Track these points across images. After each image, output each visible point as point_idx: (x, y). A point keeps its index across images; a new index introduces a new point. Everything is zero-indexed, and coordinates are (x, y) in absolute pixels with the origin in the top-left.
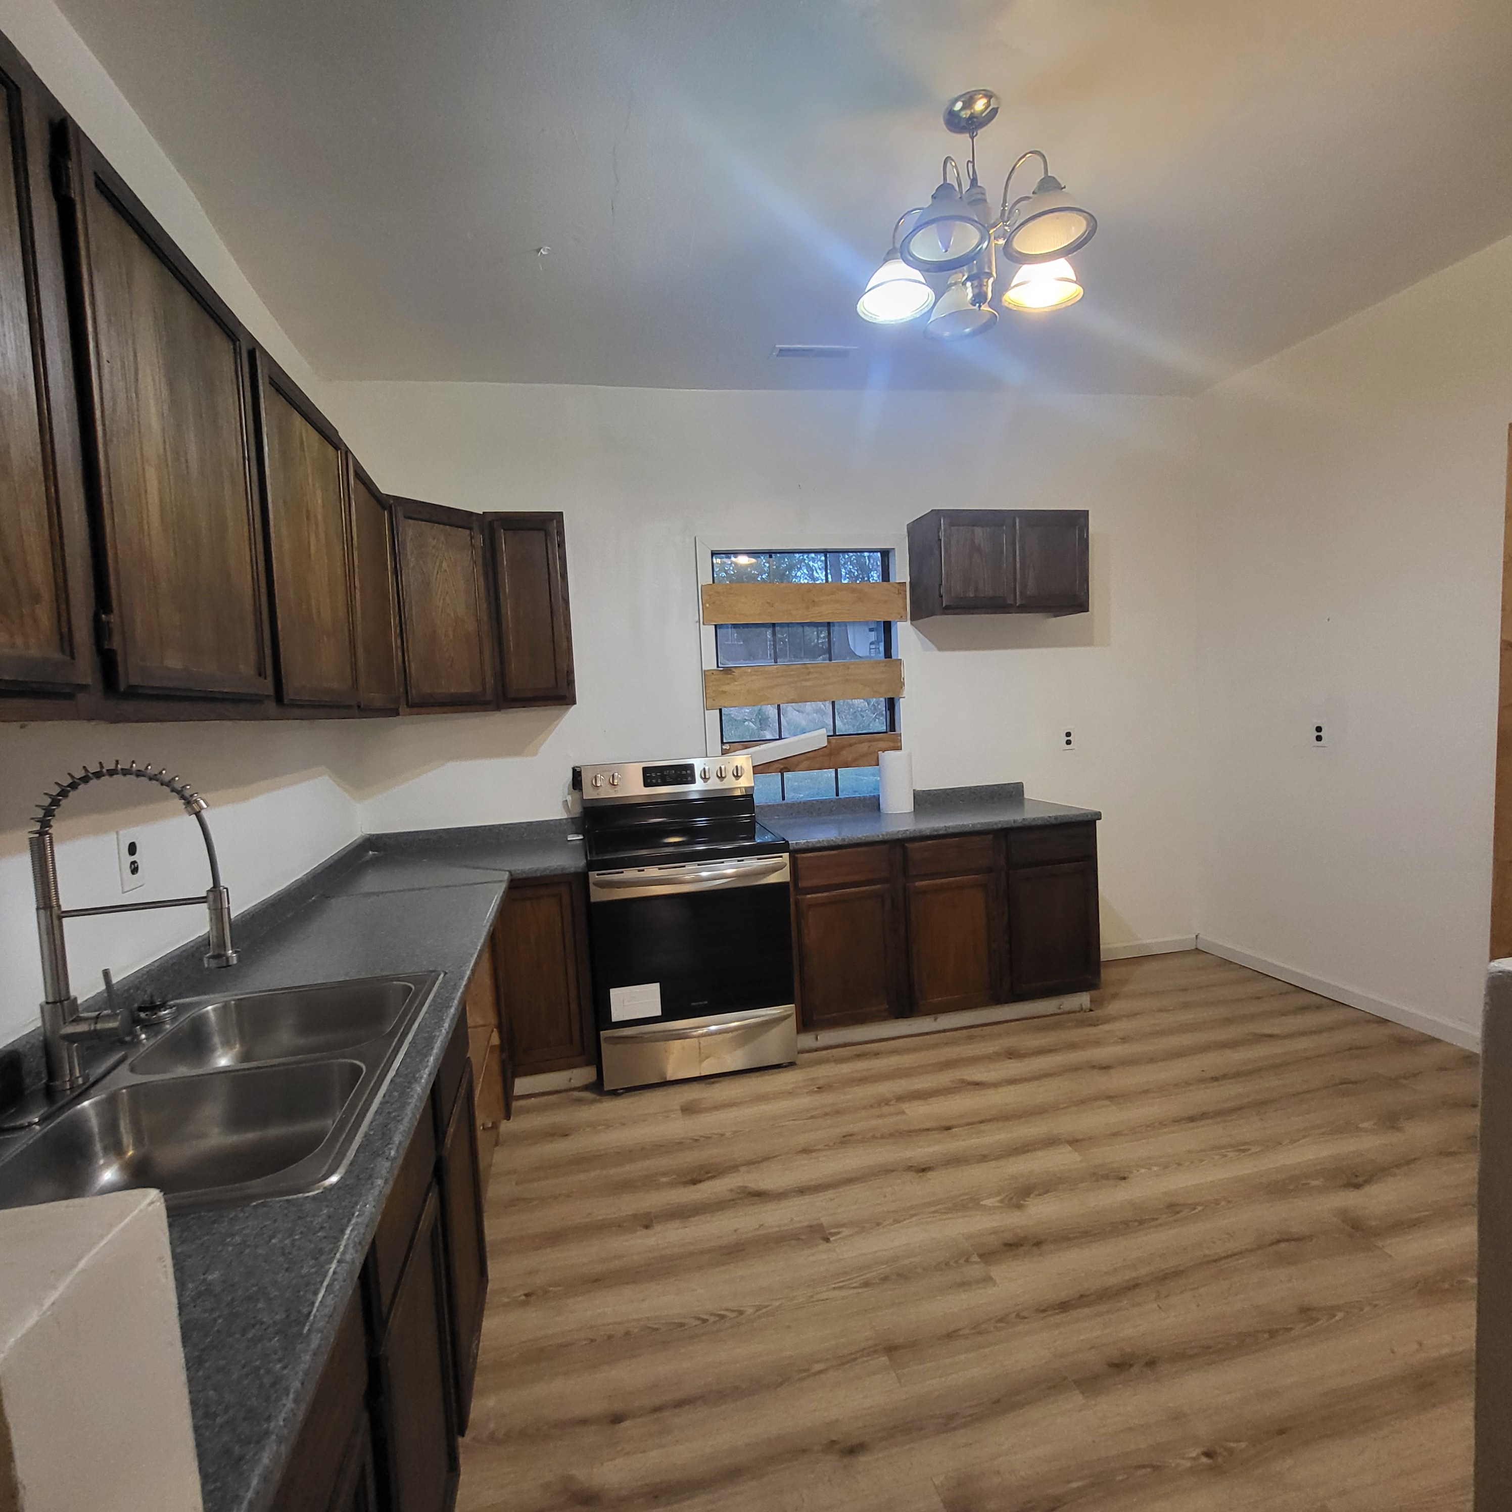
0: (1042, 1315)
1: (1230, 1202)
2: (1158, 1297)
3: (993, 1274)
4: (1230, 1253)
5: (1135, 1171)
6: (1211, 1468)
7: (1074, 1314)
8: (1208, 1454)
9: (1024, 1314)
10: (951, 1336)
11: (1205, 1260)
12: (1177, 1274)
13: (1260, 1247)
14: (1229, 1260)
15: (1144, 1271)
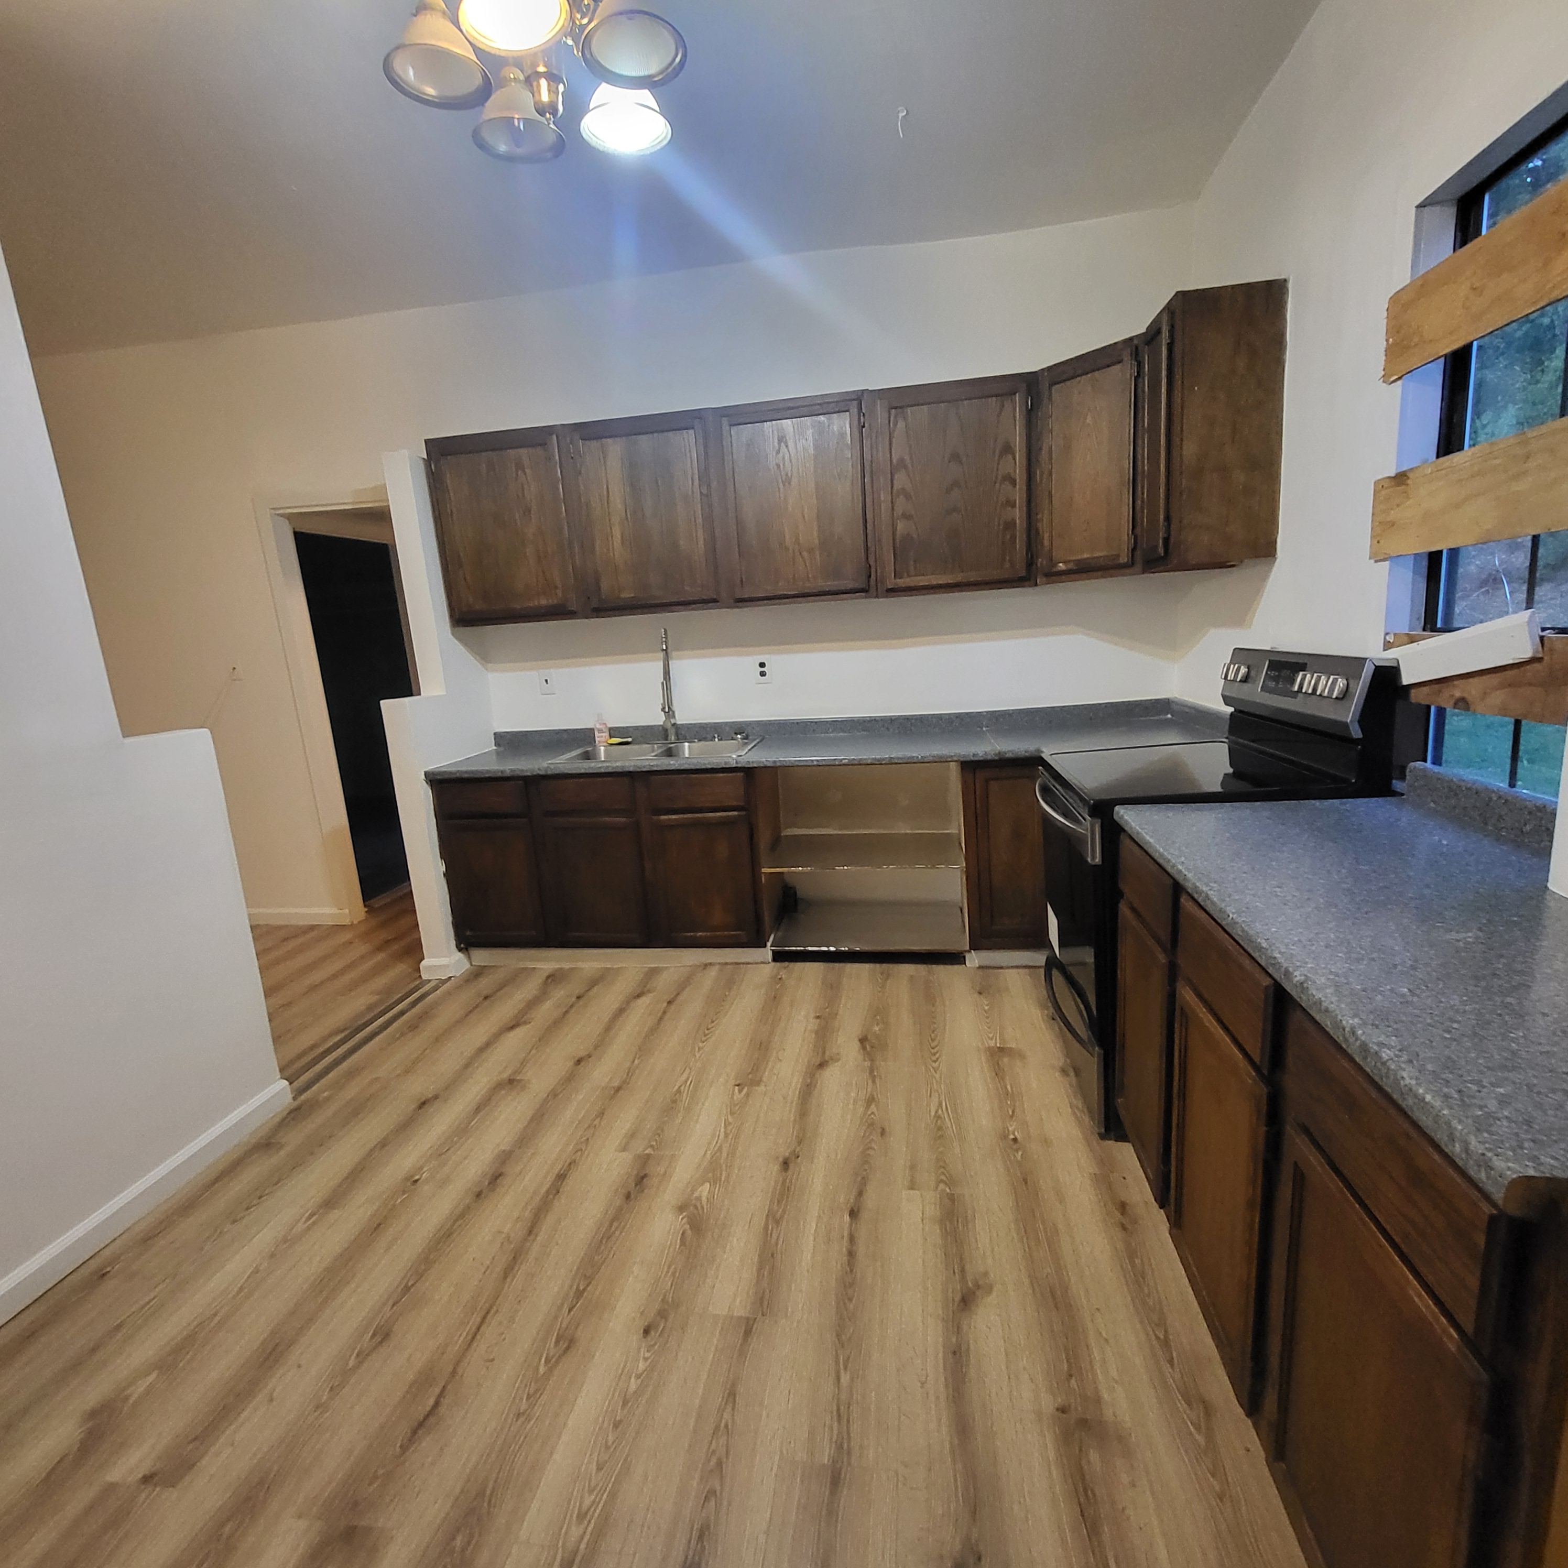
0: (568, 1161)
1: (519, 1415)
2: (508, 1238)
3: (624, 1155)
4: (478, 1337)
5: (647, 1355)
6: (412, 1176)
7: (550, 1178)
8: (416, 1181)
9: (579, 1153)
10: (601, 1114)
11: (495, 1308)
12: (508, 1272)
13: (454, 1373)
14: (474, 1328)
15: (535, 1248)
